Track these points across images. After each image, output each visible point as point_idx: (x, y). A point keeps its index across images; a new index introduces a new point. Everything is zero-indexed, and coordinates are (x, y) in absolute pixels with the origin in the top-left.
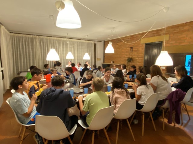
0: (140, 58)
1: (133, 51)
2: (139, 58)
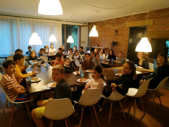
0: (125, 42)
1: (118, 35)
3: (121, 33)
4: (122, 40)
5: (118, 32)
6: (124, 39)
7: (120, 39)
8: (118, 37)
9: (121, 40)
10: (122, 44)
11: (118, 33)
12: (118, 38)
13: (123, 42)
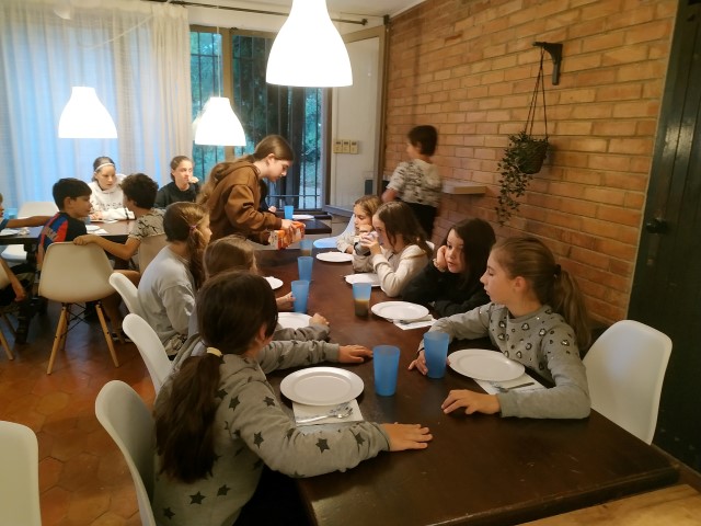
0: (622, 138)
1: (564, 80)
2: (614, 146)
3: (594, 61)
4: (596, 122)
5: (568, 51)
6: (621, 111)
7: (579, 113)
8: (566, 96)
9: (588, 125)
10: (597, 162)
11: (569, 65)
12: (561, 112)
13: (608, 139)
